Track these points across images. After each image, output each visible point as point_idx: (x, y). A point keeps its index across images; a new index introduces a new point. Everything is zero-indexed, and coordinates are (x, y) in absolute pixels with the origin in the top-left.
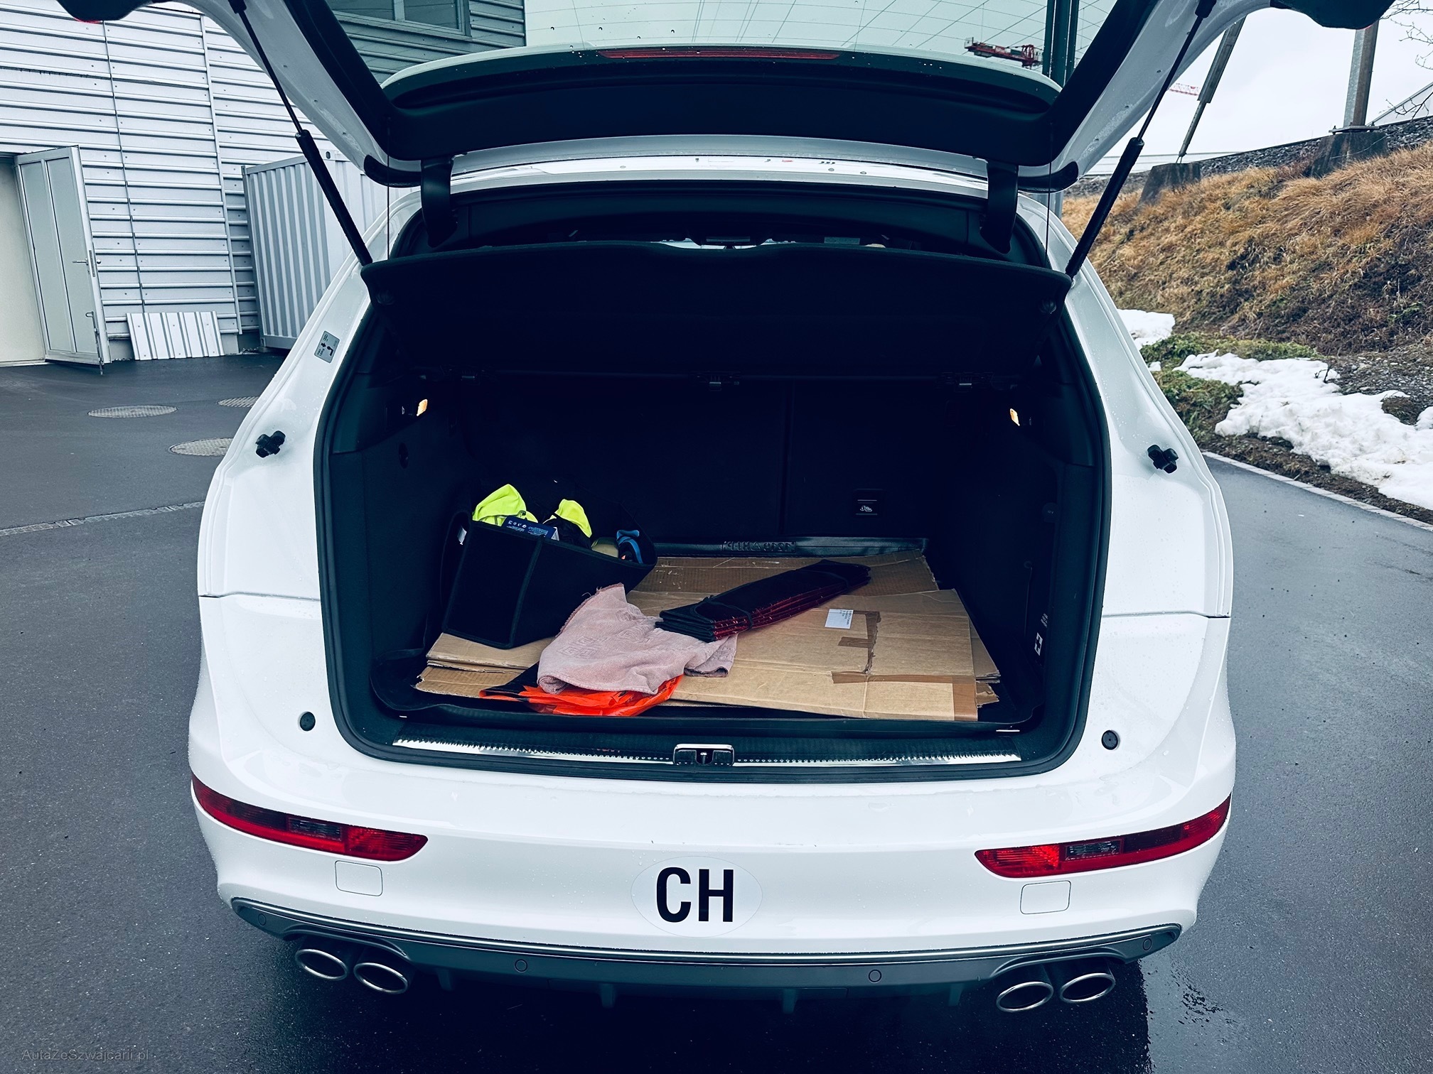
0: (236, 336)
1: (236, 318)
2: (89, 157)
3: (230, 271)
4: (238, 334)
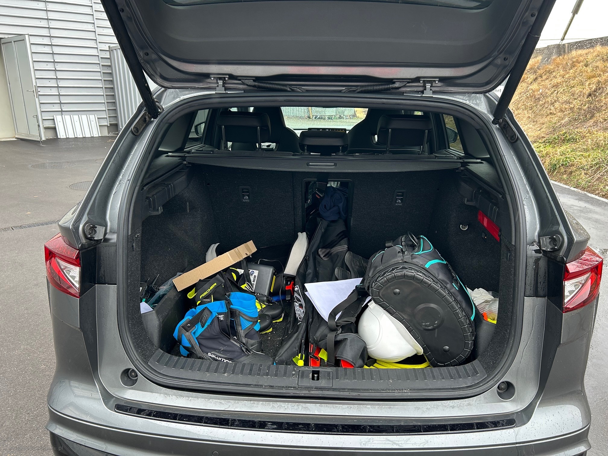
1: (106, 118)
2: (34, 40)
3: (103, 95)
4: (107, 126)
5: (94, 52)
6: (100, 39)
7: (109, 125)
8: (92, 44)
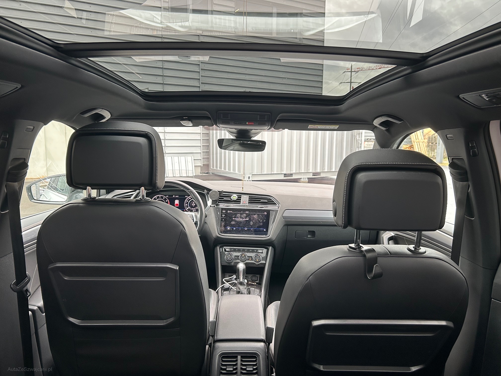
1: (201, 160)
3: (200, 140)
4: (201, 166)
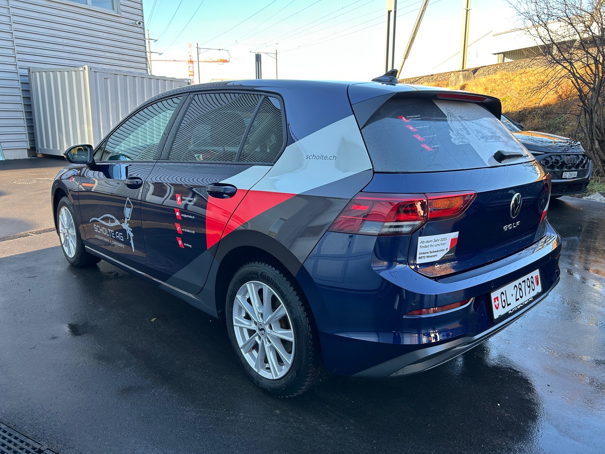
0: (26, 150)
1: (27, 141)
4: (28, 149)
5: (14, 76)
6: (20, 64)
7: (29, 148)
8: (12, 68)
